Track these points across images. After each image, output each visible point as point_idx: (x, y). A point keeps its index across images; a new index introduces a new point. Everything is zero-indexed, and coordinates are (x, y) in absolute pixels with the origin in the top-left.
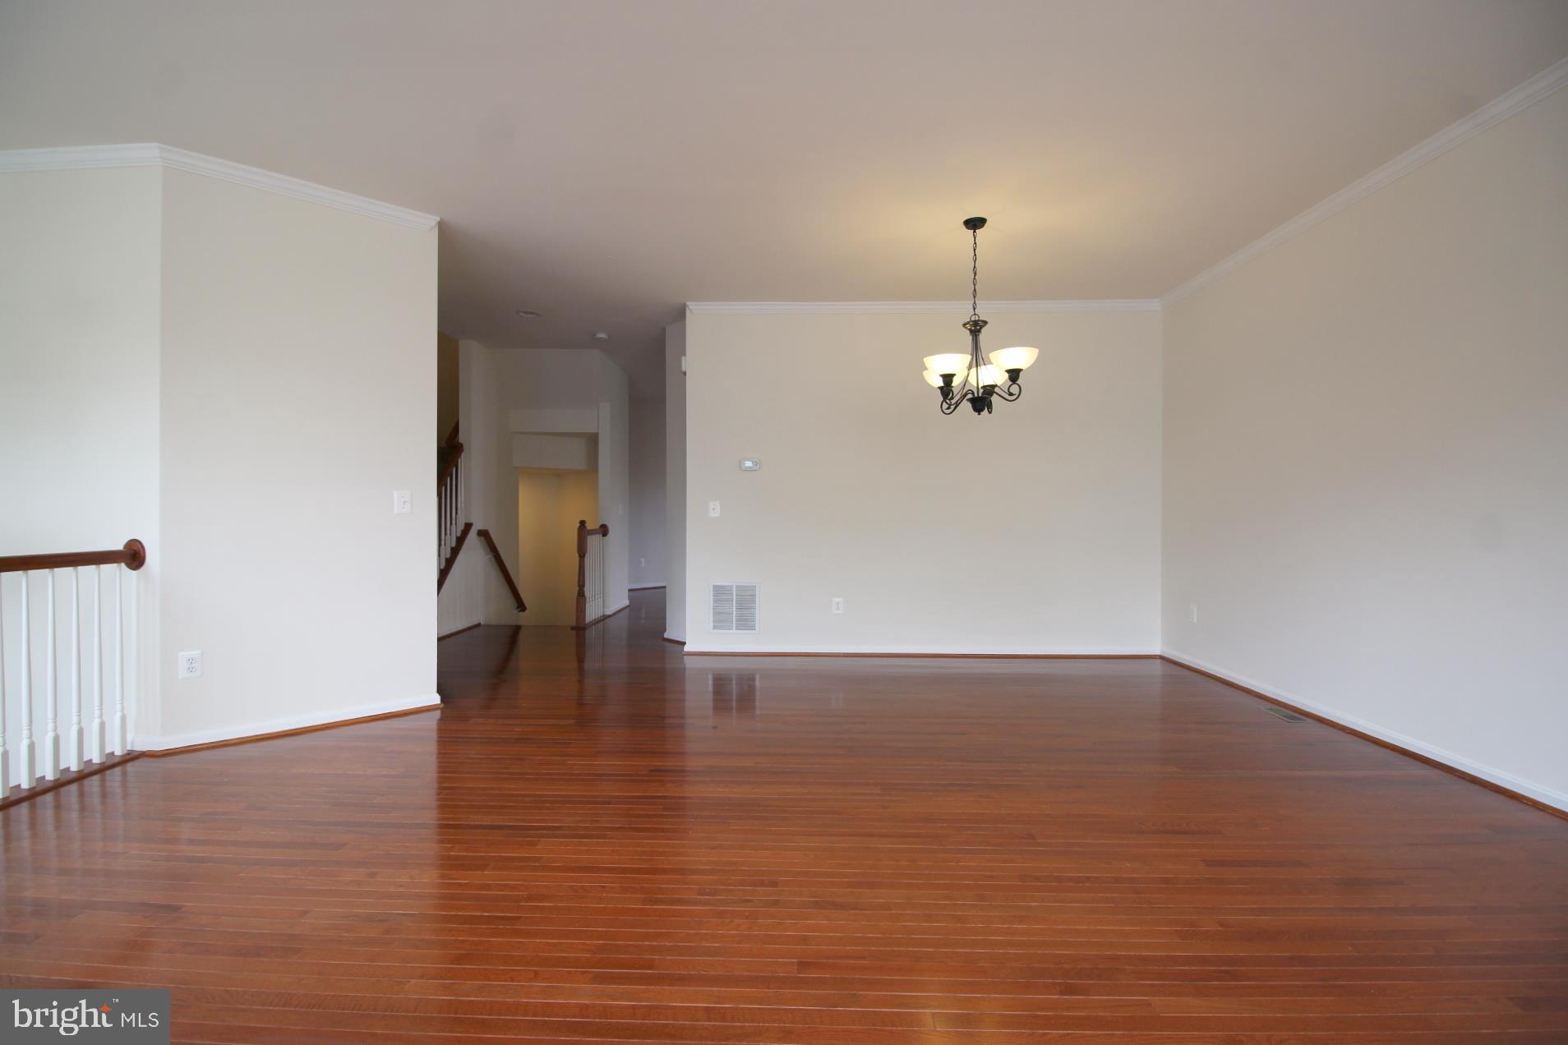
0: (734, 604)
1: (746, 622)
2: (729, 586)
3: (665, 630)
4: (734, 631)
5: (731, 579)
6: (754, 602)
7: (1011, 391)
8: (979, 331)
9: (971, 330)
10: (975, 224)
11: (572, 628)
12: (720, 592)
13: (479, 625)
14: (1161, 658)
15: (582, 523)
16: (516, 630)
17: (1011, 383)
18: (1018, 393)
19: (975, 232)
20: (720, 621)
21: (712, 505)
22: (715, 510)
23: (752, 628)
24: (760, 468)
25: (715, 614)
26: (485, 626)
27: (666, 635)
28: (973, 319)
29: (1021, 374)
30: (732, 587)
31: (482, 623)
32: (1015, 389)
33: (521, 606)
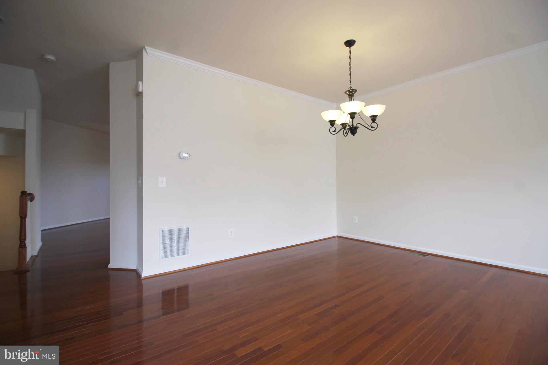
0: (176, 241)
1: (184, 251)
2: (172, 230)
3: (109, 263)
4: (176, 257)
5: (174, 225)
6: (188, 237)
7: (372, 125)
8: (353, 94)
9: (349, 95)
10: (350, 43)
14: (338, 237)
17: (372, 122)
18: (376, 127)
19: (350, 47)
22: (163, 182)
23: (187, 253)
24: (192, 158)
25: (163, 248)
27: (110, 266)
28: (350, 89)
29: (377, 117)
32: (374, 125)
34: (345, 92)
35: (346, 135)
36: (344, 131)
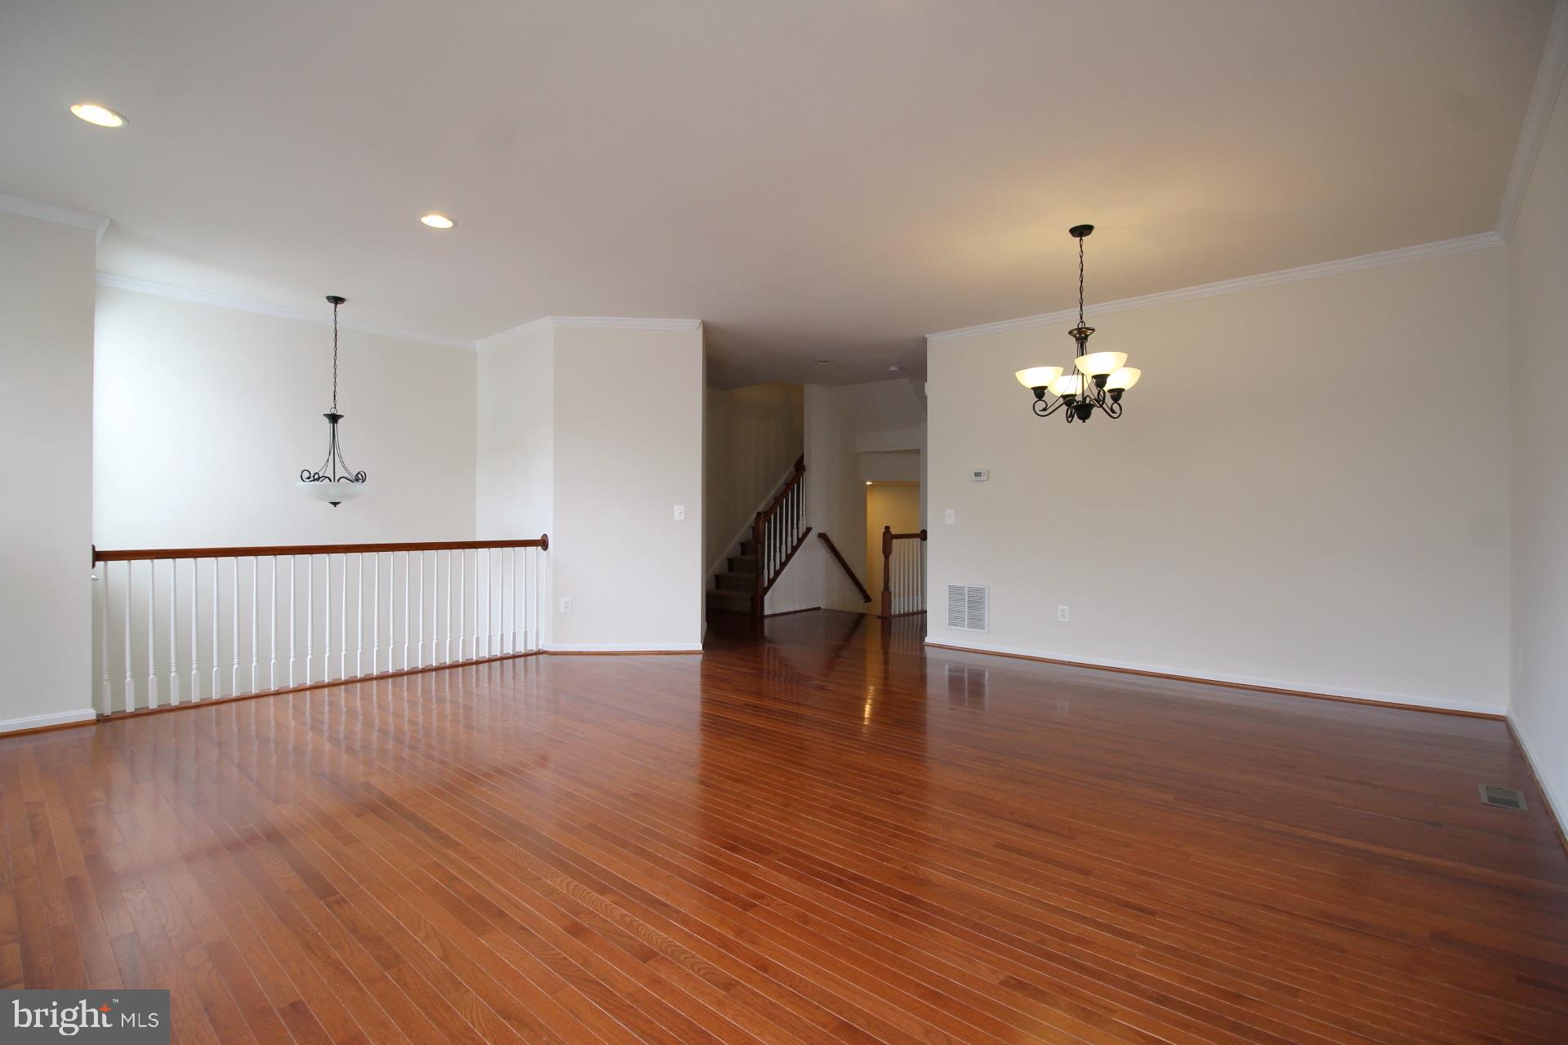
0: (966, 604)
1: (977, 622)
4: (966, 628)
5: (966, 582)
6: (983, 603)
8: (1086, 337)
9: (1077, 339)
10: (1081, 231)
11: (878, 617)
12: (955, 592)
13: (819, 608)
15: (887, 528)
16: (862, 616)
19: (1081, 240)
20: (955, 620)
21: (950, 512)
22: (950, 516)
23: (982, 626)
24: (987, 479)
25: (950, 611)
26: (826, 610)
28: (1080, 326)
30: (963, 588)
31: (822, 607)
33: (867, 599)
34: (1070, 333)
35: (1070, 419)
36: (1067, 411)
